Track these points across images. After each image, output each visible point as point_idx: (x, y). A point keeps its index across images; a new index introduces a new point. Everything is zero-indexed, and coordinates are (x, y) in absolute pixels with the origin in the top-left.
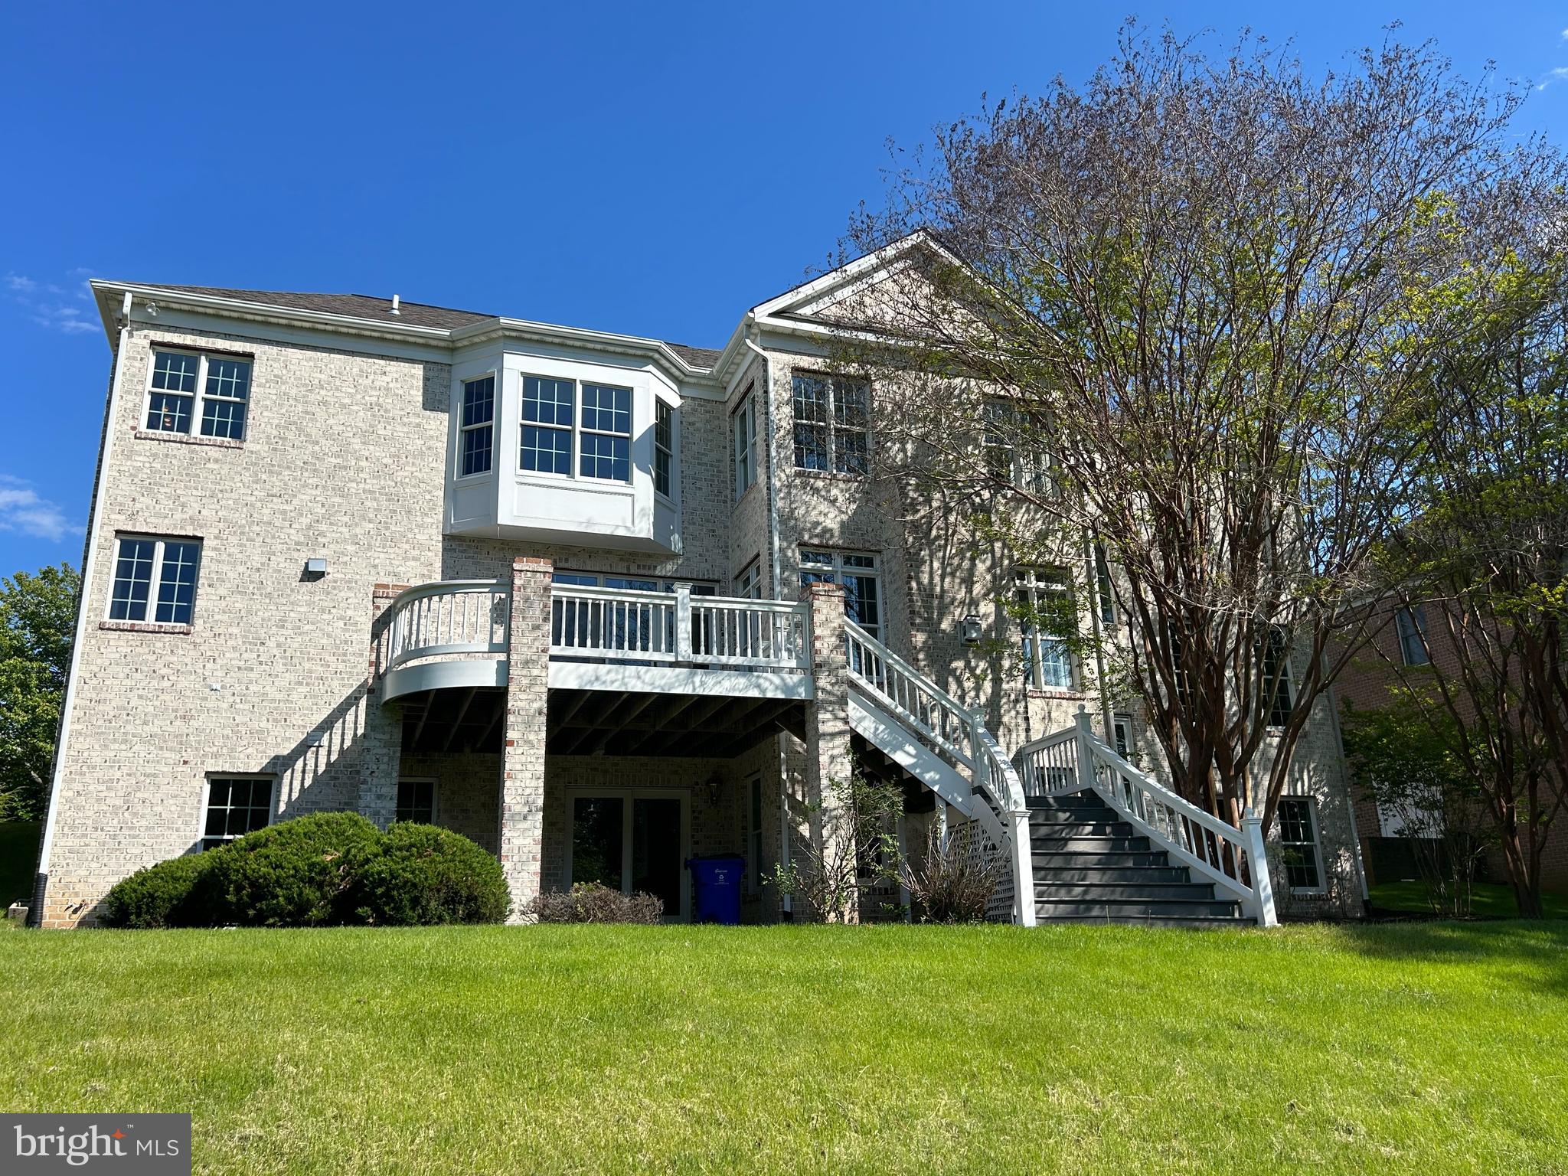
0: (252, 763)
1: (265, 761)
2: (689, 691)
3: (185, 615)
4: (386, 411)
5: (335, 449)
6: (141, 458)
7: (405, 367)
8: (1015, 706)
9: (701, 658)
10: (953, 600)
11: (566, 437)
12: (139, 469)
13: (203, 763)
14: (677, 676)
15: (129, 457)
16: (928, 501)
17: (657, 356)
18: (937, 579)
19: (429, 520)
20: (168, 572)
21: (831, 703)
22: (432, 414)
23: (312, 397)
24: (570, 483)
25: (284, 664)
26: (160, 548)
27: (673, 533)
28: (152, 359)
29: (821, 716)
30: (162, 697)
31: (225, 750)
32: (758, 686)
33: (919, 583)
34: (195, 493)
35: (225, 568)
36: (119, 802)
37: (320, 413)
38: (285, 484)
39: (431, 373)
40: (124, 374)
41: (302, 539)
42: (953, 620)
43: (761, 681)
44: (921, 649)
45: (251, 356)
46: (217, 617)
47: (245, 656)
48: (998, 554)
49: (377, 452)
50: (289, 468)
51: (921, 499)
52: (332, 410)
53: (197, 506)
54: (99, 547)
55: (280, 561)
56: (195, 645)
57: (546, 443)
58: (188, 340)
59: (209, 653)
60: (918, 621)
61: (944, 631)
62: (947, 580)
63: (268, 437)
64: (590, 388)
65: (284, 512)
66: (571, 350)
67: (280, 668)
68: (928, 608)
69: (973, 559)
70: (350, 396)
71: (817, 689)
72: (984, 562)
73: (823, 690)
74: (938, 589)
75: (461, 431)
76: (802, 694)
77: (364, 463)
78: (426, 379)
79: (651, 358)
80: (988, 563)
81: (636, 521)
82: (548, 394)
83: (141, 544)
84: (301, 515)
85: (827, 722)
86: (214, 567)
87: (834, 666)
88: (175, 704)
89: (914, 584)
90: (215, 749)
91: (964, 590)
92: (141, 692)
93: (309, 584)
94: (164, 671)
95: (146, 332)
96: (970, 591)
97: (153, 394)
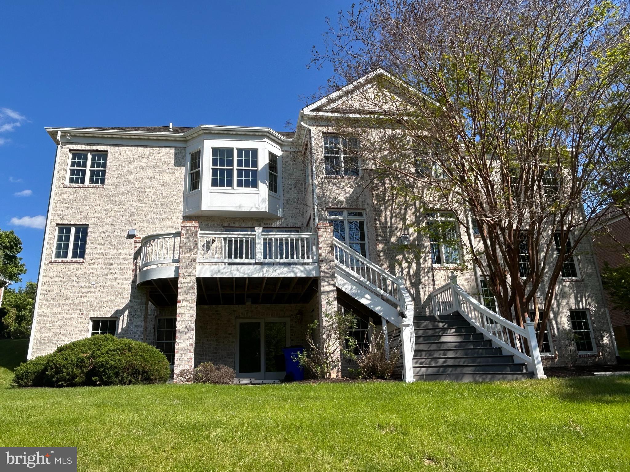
0: (108, 313)
1: (113, 312)
2: (261, 275)
3: (82, 255)
4: (160, 168)
5: (139, 185)
6: (65, 195)
7: (167, 150)
8: (427, 275)
9: (267, 260)
10: (396, 228)
11: (230, 172)
12: (65, 199)
13: (89, 314)
14: (255, 268)
15: (61, 195)
16: (384, 184)
17: (268, 134)
18: (388, 219)
19: (177, 211)
20: (76, 239)
21: (327, 277)
22: (178, 168)
23: (130, 165)
24: (232, 191)
25: (120, 273)
26: (73, 230)
27: (279, 208)
28: (70, 156)
29: (322, 284)
30: (73, 288)
31: (97, 308)
32: (293, 272)
33: (380, 221)
34: (85, 207)
35: (97, 235)
36: (58, 331)
37: (134, 171)
38: (120, 200)
39: (178, 151)
40: (59, 163)
41: (127, 222)
42: (397, 237)
43: (295, 269)
44: (381, 251)
45: (107, 151)
46: (94, 255)
47: (105, 270)
48: (418, 206)
49: (156, 185)
50: (121, 194)
51: (380, 184)
52: (138, 170)
53: (86, 212)
54: (50, 230)
55: (118, 231)
56: (85, 266)
57: (222, 175)
58: (83, 147)
59: (91, 270)
60: (379, 239)
61: (392, 243)
62: (394, 219)
63: (114, 183)
64: (240, 151)
65: (120, 212)
66: (232, 136)
67: (119, 274)
68: (384, 232)
69: (406, 209)
70: (146, 163)
71: (320, 271)
72: (411, 210)
73: (323, 272)
74: (389, 224)
75: (190, 174)
76: (314, 274)
77: (151, 190)
78: (176, 154)
79: (266, 135)
80: (413, 211)
81: (260, 204)
82: (222, 155)
83: (66, 228)
84: (126, 212)
85: (325, 286)
86: (93, 235)
87: (328, 261)
88: (78, 291)
89: (378, 222)
90: (93, 308)
91: (401, 223)
92: (65, 287)
93: (130, 240)
94: (74, 278)
95: (67, 146)
96: (404, 223)
97: (71, 170)
